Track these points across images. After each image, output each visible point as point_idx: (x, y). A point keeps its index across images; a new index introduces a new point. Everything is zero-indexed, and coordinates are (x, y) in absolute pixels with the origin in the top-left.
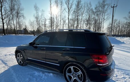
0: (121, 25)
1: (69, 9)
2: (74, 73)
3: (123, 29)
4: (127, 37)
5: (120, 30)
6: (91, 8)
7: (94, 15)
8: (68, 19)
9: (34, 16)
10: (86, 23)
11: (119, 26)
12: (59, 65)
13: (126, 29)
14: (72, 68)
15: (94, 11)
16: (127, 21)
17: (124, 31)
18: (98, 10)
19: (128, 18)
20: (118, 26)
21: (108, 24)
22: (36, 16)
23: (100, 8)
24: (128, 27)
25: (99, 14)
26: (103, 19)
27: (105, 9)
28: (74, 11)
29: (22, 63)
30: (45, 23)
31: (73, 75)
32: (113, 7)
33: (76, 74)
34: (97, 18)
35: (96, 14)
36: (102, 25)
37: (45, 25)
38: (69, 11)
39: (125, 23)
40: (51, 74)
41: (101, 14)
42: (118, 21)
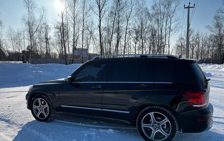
0: (201, 41)
1: (101, 7)
2: (155, 123)
3: (206, 49)
4: (213, 63)
5: (200, 51)
6: (144, 6)
7: (151, 20)
8: (100, 28)
9: (24, 19)
10: (135, 35)
11: (198, 43)
12: (128, 112)
13: (211, 48)
14: (152, 114)
15: (151, 12)
16: (212, 33)
17: (208, 52)
18: (159, 12)
19: (213, 27)
20: (196, 42)
21: (178, 39)
22: (27, 20)
23: (162, 7)
24: (215, 44)
25: (160, 19)
26: (168, 29)
27: (172, 8)
28: (111, 12)
29: (46, 116)
30: (46, 35)
31: (153, 126)
32: (189, 7)
33: (158, 124)
34: (156, 27)
35: (154, 19)
36: (167, 42)
37: (47, 39)
38: (100, 12)
39: (208, 36)
40: (111, 130)
41: (165, 19)
42: (195, 33)
